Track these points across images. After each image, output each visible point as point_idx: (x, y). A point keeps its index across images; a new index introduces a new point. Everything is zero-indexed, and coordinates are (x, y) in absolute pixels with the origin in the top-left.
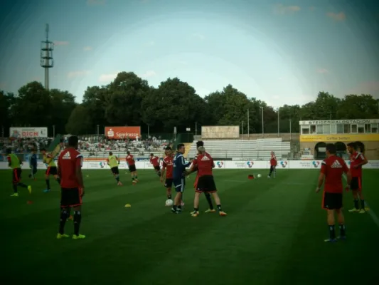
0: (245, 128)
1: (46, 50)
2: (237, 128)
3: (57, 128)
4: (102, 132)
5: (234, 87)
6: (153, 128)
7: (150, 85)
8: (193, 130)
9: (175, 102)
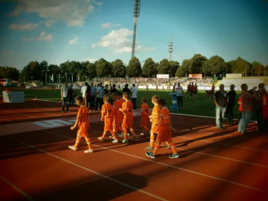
0: (244, 74)
1: (171, 49)
2: (241, 75)
3: (172, 75)
4: (188, 76)
5: (241, 58)
6: (207, 75)
7: (207, 58)
8: (222, 75)
9: (215, 65)
